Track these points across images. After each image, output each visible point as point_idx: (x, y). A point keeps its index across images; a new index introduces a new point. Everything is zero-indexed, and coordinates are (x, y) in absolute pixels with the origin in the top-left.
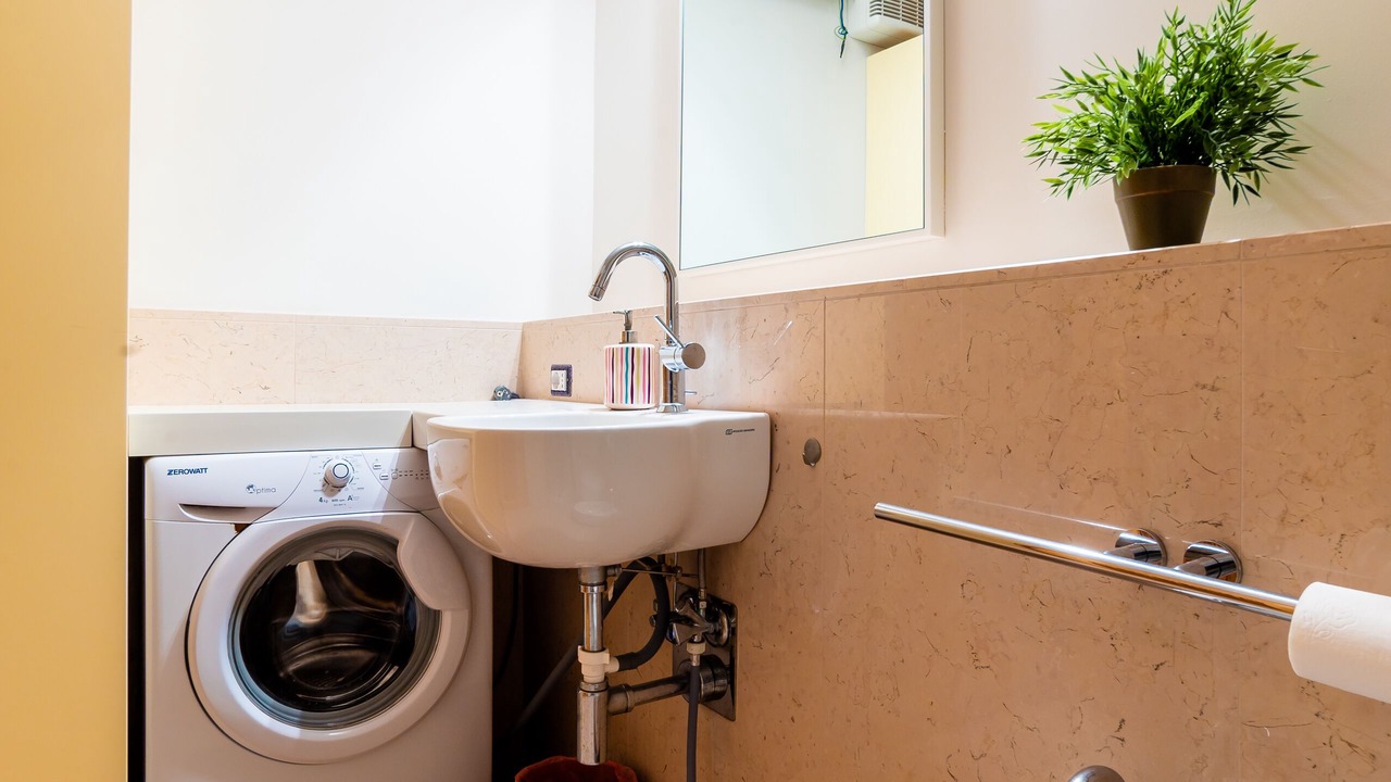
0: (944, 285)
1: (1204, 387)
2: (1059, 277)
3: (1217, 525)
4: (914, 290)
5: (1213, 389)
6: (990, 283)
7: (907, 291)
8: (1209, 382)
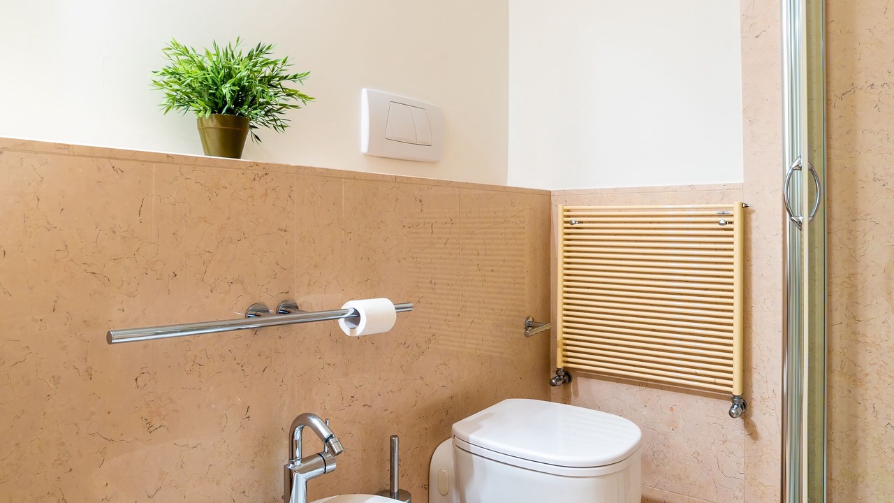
0: (117, 156)
1: (282, 230)
2: (210, 167)
3: (286, 293)
4: (84, 156)
5: (285, 231)
6: (160, 162)
7: (73, 155)
8: (284, 228)
